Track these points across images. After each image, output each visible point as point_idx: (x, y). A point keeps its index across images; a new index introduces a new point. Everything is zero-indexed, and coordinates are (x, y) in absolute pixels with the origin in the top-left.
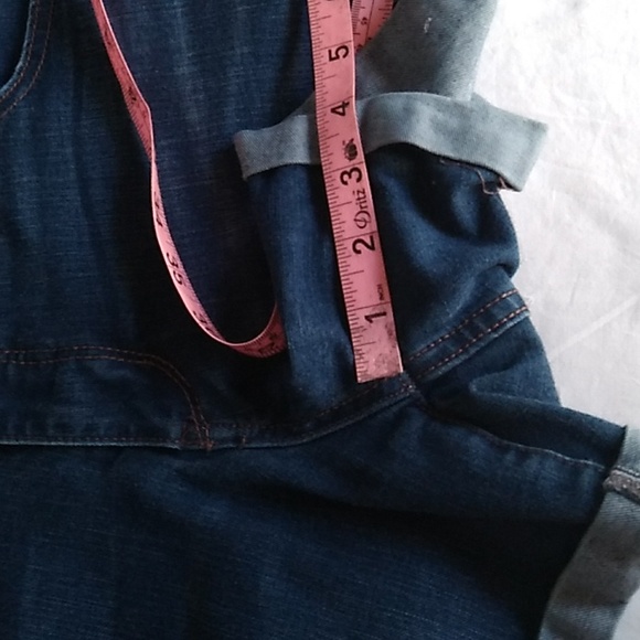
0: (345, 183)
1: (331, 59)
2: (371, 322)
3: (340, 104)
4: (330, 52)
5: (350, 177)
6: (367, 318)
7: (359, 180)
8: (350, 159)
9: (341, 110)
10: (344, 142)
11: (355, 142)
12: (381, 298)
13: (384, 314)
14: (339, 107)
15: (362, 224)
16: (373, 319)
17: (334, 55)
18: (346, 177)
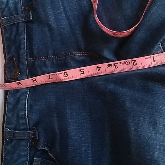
0: (118, 67)
1: (84, 73)
2: (155, 60)
3: (97, 69)
4: (82, 74)
5: (116, 66)
6: (154, 61)
7: (117, 64)
8: (112, 66)
9: (99, 68)
10: (108, 67)
11: (108, 65)
12: (149, 58)
13: (153, 57)
14: (98, 69)
15: (129, 63)
16: (154, 60)
17: (83, 73)
18: (116, 67)
